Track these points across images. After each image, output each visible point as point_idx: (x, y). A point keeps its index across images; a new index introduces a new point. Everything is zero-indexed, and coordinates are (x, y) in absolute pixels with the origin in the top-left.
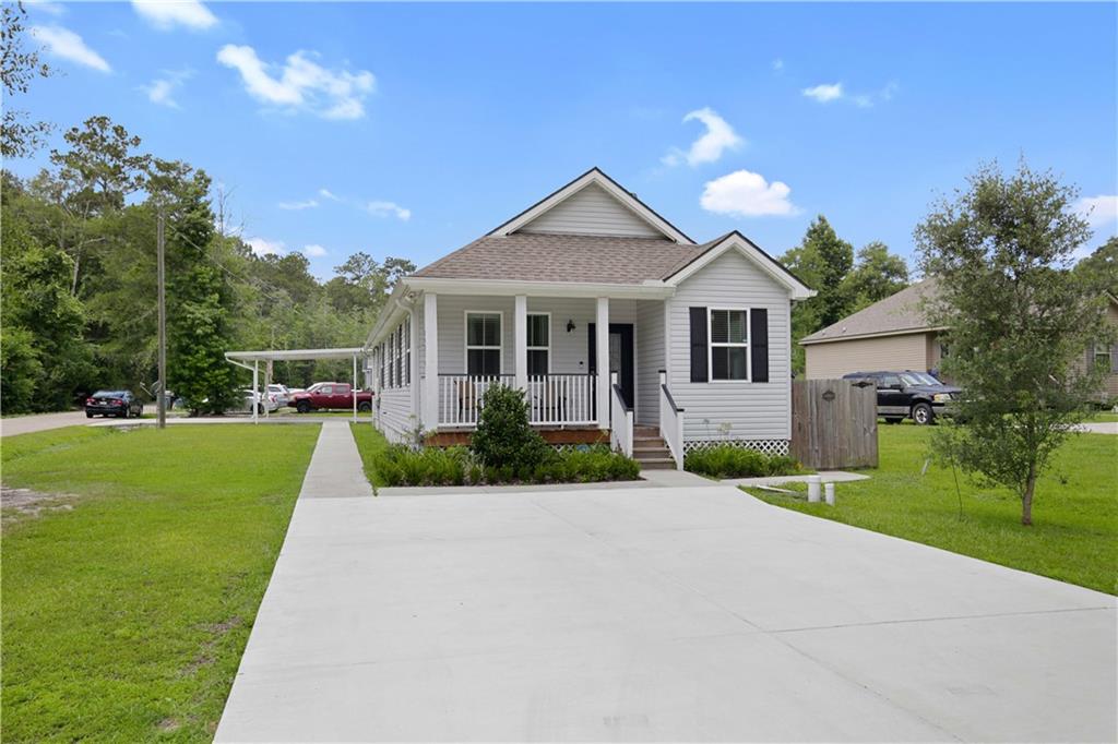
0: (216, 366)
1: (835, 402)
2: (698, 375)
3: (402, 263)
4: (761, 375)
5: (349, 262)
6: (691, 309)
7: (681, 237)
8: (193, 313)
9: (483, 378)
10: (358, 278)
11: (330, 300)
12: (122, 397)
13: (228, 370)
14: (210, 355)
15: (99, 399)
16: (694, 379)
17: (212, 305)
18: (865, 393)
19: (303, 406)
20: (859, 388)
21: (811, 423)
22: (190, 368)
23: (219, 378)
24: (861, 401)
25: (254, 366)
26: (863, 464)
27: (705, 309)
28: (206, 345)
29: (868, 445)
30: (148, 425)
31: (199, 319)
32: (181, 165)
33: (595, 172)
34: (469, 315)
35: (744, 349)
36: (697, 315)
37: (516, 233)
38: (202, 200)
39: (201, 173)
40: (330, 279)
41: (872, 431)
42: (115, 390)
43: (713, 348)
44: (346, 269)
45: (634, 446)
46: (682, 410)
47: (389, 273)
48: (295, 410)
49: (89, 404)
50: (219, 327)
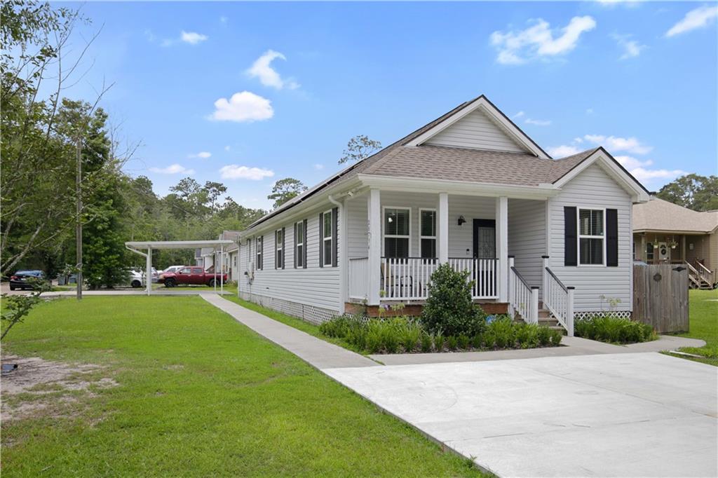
0: (109, 252)
1: (662, 281)
2: (570, 261)
3: (217, 185)
4: (613, 262)
5: (180, 184)
6: (565, 207)
7: (542, 153)
8: (94, 214)
9: (395, 260)
10: (186, 195)
11: (170, 209)
12: (38, 275)
13: (119, 255)
14: (105, 244)
15: (20, 277)
16: (567, 264)
17: (108, 208)
18: (681, 275)
19: (170, 282)
20: (677, 272)
21: (645, 298)
22: (90, 254)
23: (112, 261)
24: (678, 283)
25: (147, 253)
26: (679, 329)
27: (575, 208)
28: (103, 238)
29: (683, 316)
30: (65, 296)
31: (99, 217)
32: (83, 105)
33: (482, 98)
34: (386, 209)
35: (601, 240)
36: (570, 212)
37: (423, 145)
38: (100, 131)
39: (100, 110)
40: (166, 195)
41: (685, 304)
42: (33, 270)
43: (581, 239)
44: (178, 188)
45: (539, 316)
46: (573, 288)
47: (208, 192)
48: (163, 285)
49: (12, 280)
50: (112, 223)
